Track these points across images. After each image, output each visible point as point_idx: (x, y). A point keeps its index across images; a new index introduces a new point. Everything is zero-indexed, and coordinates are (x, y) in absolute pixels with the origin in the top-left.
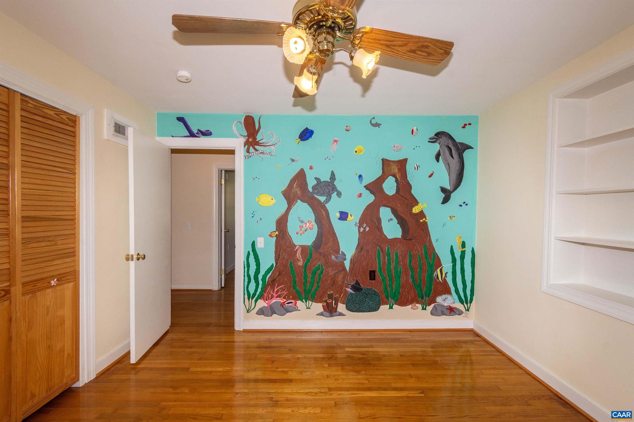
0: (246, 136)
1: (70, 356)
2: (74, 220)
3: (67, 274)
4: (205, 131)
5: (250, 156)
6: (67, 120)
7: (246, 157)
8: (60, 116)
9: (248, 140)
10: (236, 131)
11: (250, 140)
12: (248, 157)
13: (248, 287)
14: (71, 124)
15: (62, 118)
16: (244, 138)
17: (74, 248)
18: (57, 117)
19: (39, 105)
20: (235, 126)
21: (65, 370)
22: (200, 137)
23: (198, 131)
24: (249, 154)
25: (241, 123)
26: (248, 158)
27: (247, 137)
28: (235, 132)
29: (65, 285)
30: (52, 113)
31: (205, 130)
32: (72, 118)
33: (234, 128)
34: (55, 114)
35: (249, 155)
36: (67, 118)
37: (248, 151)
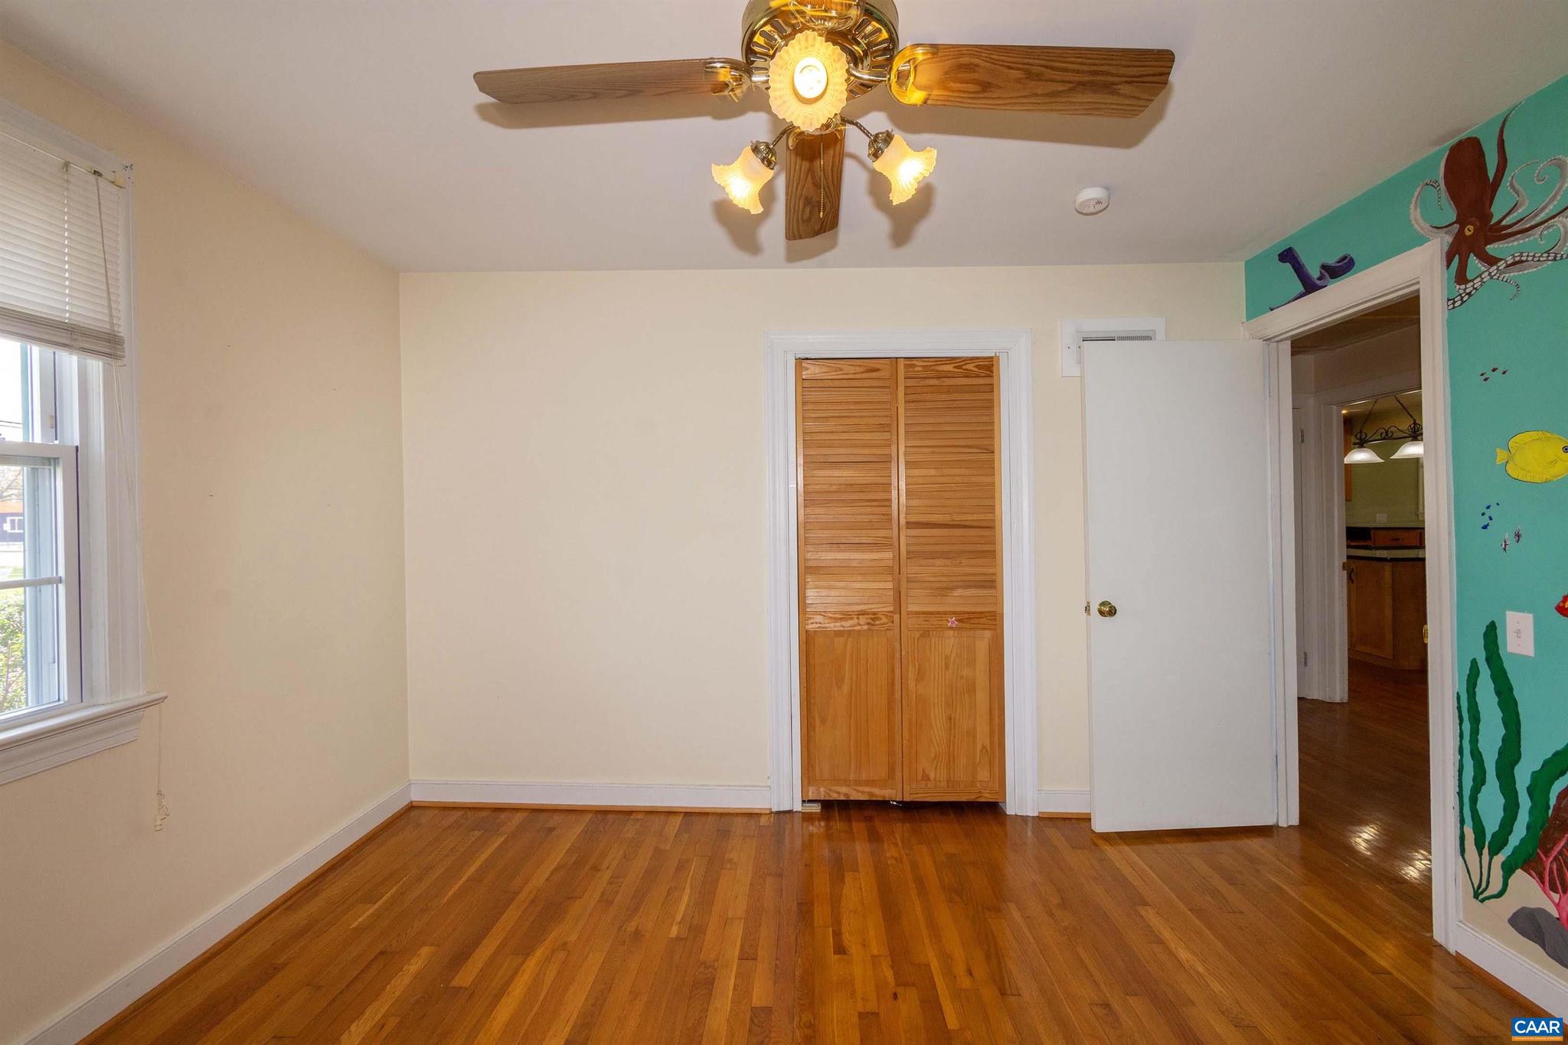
0: (1453, 223)
1: (987, 750)
2: (991, 528)
3: (982, 615)
4: (1338, 262)
5: (1469, 294)
6: (976, 369)
7: (1454, 303)
8: (964, 367)
9: (1459, 237)
10: (1421, 221)
11: (1469, 231)
12: (1462, 298)
13: (1474, 800)
14: (983, 372)
15: (966, 370)
16: (1446, 233)
17: (994, 574)
18: (960, 371)
19: (929, 364)
20: (1416, 208)
21: (978, 768)
22: (1326, 286)
23: (1323, 271)
24: (1463, 287)
25: (1433, 184)
26: (1463, 302)
27: (1457, 226)
28: (1416, 226)
29: (978, 632)
30: (950, 368)
31: (1337, 258)
32: (986, 363)
33: (1415, 214)
34: (955, 367)
35: (1465, 290)
36: (977, 366)
37: (1461, 278)
